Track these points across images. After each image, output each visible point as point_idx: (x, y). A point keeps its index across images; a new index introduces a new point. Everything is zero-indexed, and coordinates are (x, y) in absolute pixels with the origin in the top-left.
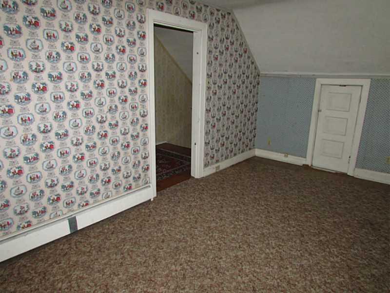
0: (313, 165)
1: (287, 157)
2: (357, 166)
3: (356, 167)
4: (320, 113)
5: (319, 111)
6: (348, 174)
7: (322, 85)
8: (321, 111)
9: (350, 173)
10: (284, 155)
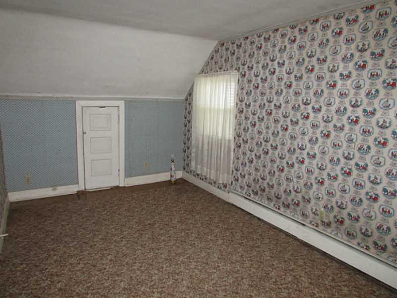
0: (87, 188)
1: (56, 189)
2: (126, 176)
3: (125, 178)
4: (84, 135)
5: (84, 133)
6: (120, 186)
7: (82, 107)
8: (85, 133)
9: (121, 185)
10: (51, 188)
